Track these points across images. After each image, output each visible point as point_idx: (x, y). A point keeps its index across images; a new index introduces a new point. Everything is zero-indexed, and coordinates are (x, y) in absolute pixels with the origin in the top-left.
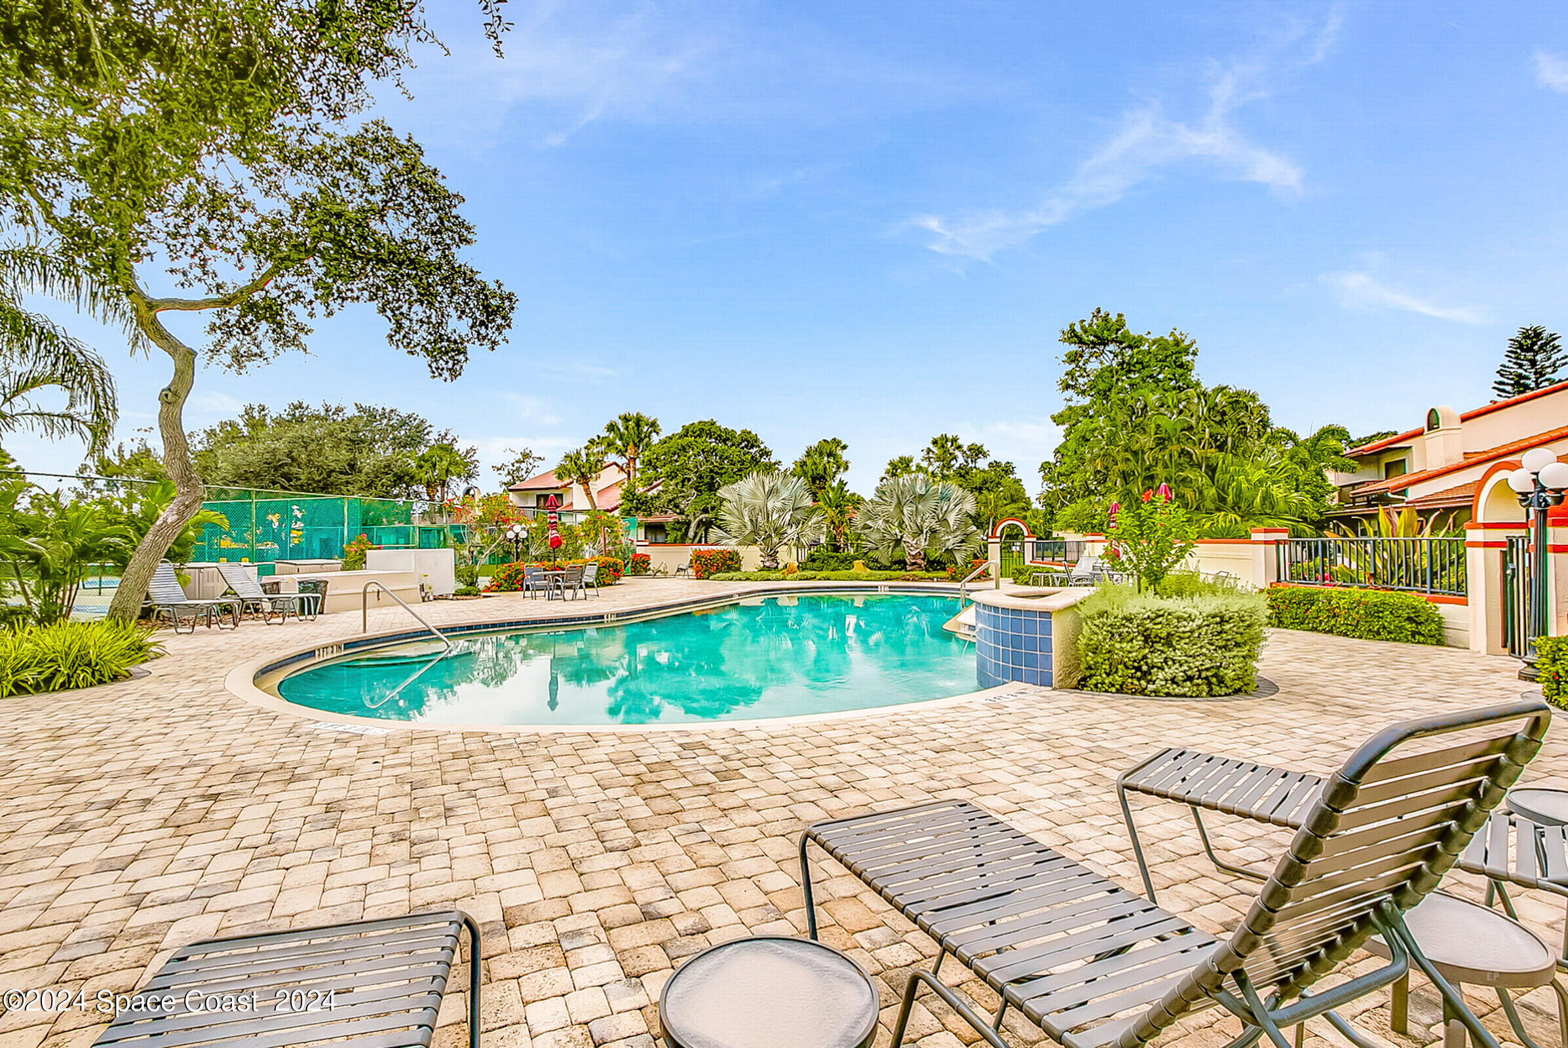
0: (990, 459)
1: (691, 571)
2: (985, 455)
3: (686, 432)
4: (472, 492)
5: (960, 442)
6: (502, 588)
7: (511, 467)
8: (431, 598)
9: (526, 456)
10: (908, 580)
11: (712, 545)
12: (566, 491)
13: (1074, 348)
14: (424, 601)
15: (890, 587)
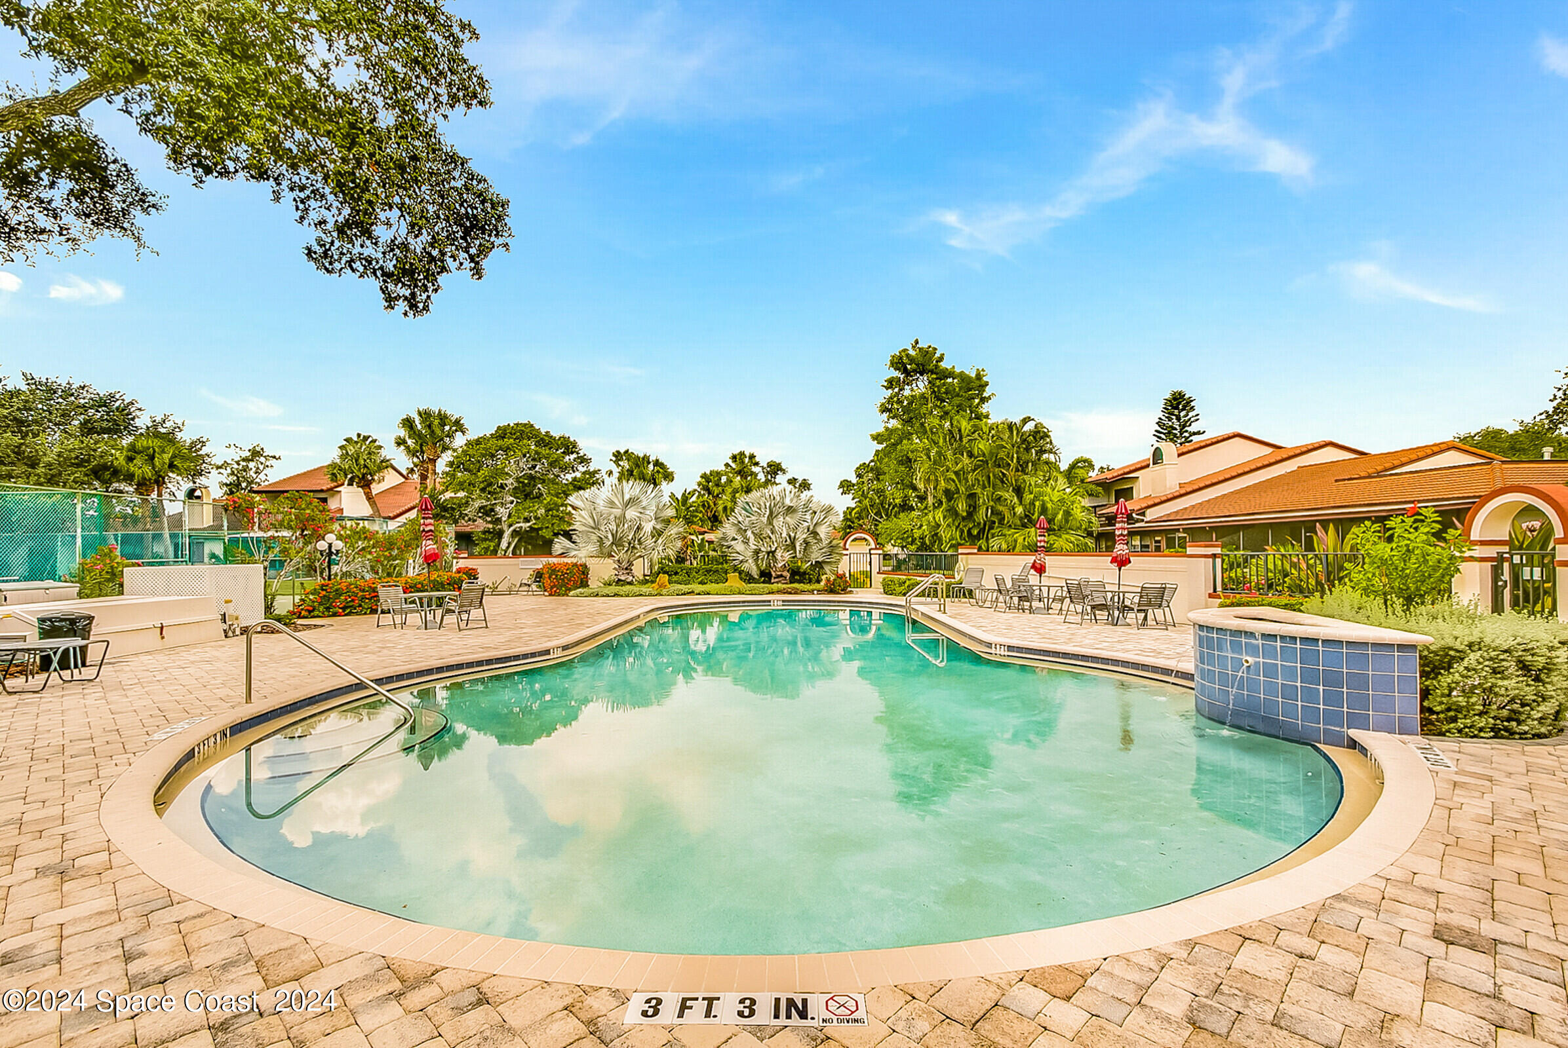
0: (789, 476)
1: (534, 587)
2: (784, 471)
3: (502, 433)
4: (198, 493)
5: (757, 459)
6: (316, 613)
7: (236, 466)
8: (238, 632)
9: (256, 454)
10: (790, 593)
11: (555, 557)
12: (333, 496)
13: (897, 374)
14: (226, 636)
15: (783, 601)
